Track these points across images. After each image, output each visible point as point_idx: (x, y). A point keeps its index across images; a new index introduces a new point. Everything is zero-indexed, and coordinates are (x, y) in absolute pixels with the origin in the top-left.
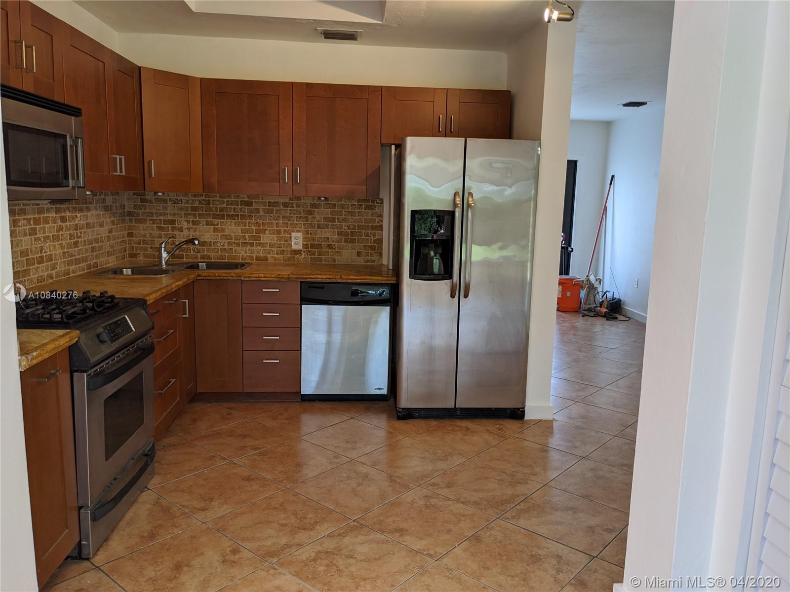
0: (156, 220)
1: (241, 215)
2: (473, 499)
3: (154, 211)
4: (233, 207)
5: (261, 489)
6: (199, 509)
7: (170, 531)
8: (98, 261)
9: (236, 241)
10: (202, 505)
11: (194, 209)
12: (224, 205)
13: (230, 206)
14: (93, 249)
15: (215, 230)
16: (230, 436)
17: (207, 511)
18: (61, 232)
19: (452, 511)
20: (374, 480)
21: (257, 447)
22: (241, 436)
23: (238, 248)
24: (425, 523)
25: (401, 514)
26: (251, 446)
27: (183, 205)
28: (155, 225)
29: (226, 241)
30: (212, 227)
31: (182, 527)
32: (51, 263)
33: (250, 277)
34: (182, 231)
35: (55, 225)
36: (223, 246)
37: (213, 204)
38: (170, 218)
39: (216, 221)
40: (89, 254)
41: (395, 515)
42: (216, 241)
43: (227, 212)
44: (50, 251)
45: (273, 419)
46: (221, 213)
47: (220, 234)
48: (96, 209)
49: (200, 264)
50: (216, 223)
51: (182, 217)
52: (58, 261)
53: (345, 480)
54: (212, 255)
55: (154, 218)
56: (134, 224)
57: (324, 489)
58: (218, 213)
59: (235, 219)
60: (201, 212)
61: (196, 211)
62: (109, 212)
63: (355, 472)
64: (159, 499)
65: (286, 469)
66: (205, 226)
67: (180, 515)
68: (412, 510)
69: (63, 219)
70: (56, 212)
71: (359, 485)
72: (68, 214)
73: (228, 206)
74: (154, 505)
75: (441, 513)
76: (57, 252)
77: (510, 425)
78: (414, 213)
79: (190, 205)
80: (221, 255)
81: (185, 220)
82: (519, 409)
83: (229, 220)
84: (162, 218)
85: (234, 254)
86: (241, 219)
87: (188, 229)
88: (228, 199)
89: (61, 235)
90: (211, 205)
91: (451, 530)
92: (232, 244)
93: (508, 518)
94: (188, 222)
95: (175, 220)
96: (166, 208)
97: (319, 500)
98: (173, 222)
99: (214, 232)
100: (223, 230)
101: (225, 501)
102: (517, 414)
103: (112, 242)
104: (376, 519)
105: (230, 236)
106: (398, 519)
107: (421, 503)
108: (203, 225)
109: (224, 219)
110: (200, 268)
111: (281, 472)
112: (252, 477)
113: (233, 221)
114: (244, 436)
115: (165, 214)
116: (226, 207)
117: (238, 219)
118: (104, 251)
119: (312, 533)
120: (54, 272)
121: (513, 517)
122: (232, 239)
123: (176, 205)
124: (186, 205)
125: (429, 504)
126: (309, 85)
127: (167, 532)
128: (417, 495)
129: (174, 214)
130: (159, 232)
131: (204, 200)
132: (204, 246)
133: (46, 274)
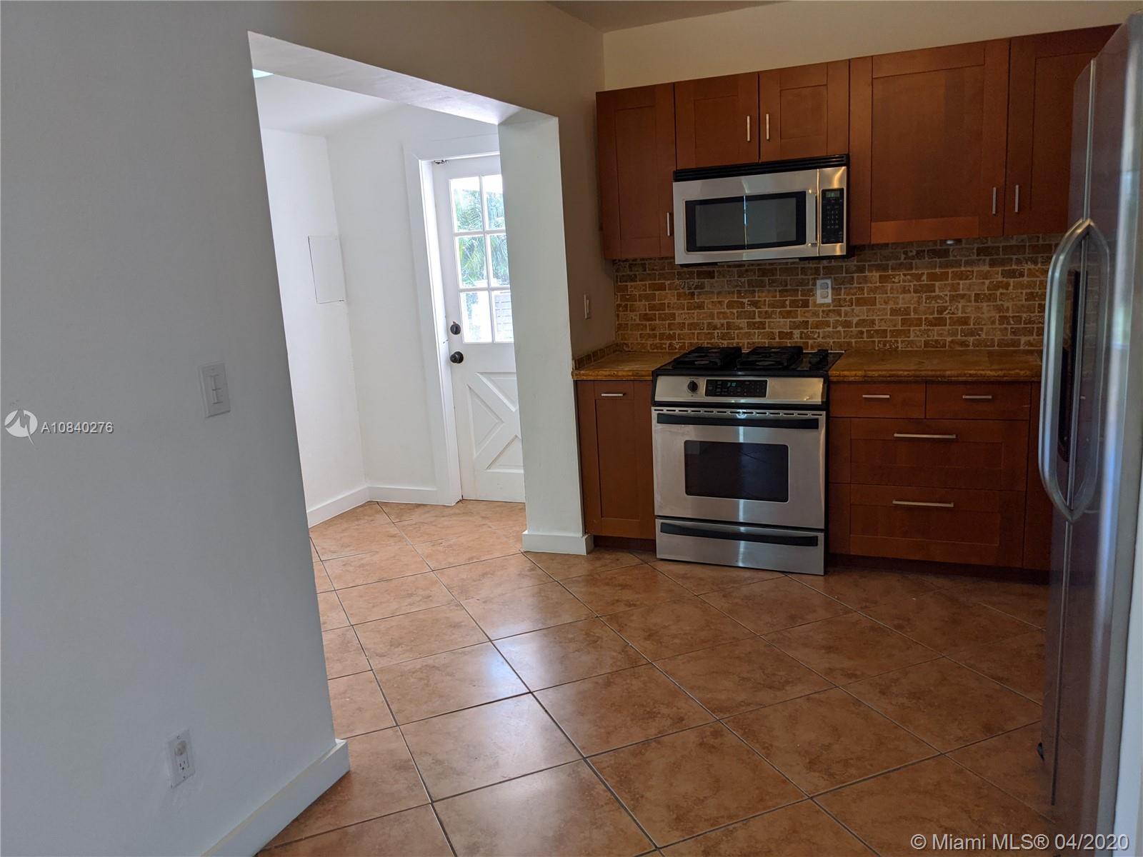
18: (1001, 291)
32: (964, 327)
35: (987, 282)
44: (964, 313)
69: (1011, 274)
70: (993, 265)
133: (949, 339)
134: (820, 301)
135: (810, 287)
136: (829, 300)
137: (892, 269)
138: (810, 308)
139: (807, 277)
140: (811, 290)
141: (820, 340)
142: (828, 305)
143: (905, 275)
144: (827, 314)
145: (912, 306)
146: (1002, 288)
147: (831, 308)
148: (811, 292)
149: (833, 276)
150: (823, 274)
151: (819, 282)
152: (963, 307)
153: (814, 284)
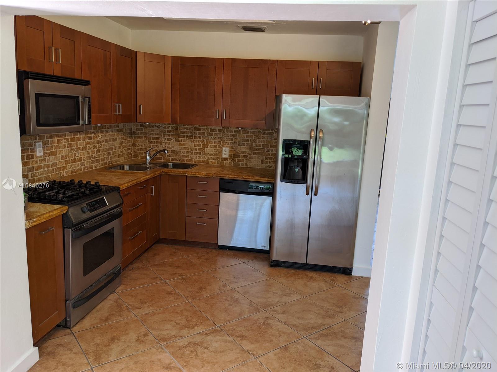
0: (148, 137)
1: (194, 136)
2: (295, 323)
3: (147, 132)
4: (190, 131)
5: (174, 300)
6: (136, 308)
7: (117, 318)
8: (112, 160)
9: (191, 151)
10: (139, 305)
11: (168, 131)
12: (185, 130)
13: (188, 131)
14: (109, 154)
15: (180, 144)
16: (170, 266)
17: (140, 309)
18: (88, 145)
19: (279, 329)
20: (240, 303)
21: (182, 274)
22: (176, 267)
23: (192, 155)
24: (259, 334)
25: (247, 326)
26: (180, 274)
27: (163, 129)
28: (147, 140)
29: (186, 151)
30: (178, 142)
31: (124, 317)
32: (81, 162)
33: (191, 174)
34: (162, 144)
35: (85, 141)
36: (184, 153)
37: (179, 129)
38: (155, 136)
39: (180, 139)
40: (106, 157)
41: (243, 326)
42: (180, 150)
43: (187, 134)
44: (80, 156)
45: (198, 258)
46: (183, 135)
47: (182, 147)
48: (112, 131)
49: (169, 164)
50: (180, 140)
51: (162, 136)
52: (85, 161)
53: (223, 301)
54: (178, 158)
55: (147, 136)
56: (136, 139)
57: (209, 305)
58: (182, 134)
59: (191, 138)
60: (172, 133)
61: (170, 133)
62: (121, 132)
63: (231, 297)
64: (118, 299)
65: (193, 290)
66: (174, 142)
67: (126, 310)
68: (255, 325)
69: (90, 138)
70: (85, 134)
71: (230, 305)
72: (93, 135)
73: (187, 131)
74: (114, 302)
75: (271, 329)
76: (85, 156)
77: (341, 278)
78: (285, 142)
79: (166, 129)
80: (183, 159)
81: (164, 138)
82: (348, 268)
83: (188, 139)
84: (151, 136)
85: (190, 159)
86: (194, 139)
87: (165, 143)
88: (187, 126)
89: (88, 146)
90: (178, 130)
91: (273, 341)
92: (188, 153)
93: (311, 339)
94: (165, 139)
95: (158, 138)
96: (153, 131)
97: (204, 312)
98: (157, 139)
99: (179, 145)
100: (184, 144)
101: (152, 305)
102: (347, 271)
103: (122, 149)
104: (231, 328)
105: (188, 148)
106: (244, 329)
107: (262, 321)
108: (174, 141)
109: (185, 138)
110: (169, 167)
111: (189, 291)
112: (173, 292)
113: (190, 139)
114: (178, 267)
115: (153, 134)
116: (186, 131)
117: (193, 139)
118: (116, 154)
119: (191, 331)
120: (82, 167)
121: (315, 338)
122: (189, 150)
123: (159, 129)
124: (165, 129)
125: (266, 322)
126: (234, 60)
127: (115, 319)
128: (262, 316)
129: (158, 134)
130: (149, 144)
131: (175, 127)
132: (173, 153)
133: (77, 168)
134: (38, 155)
136: (42, 154)
137: (61, 136)
138: (34, 159)
139: (32, 141)
140: (34, 149)
141: (39, 176)
142: (41, 157)
143: (64, 139)
144: (41, 162)
145: (67, 154)
149: (41, 140)
150: (38, 140)
152: (80, 153)
153: (35, 145)
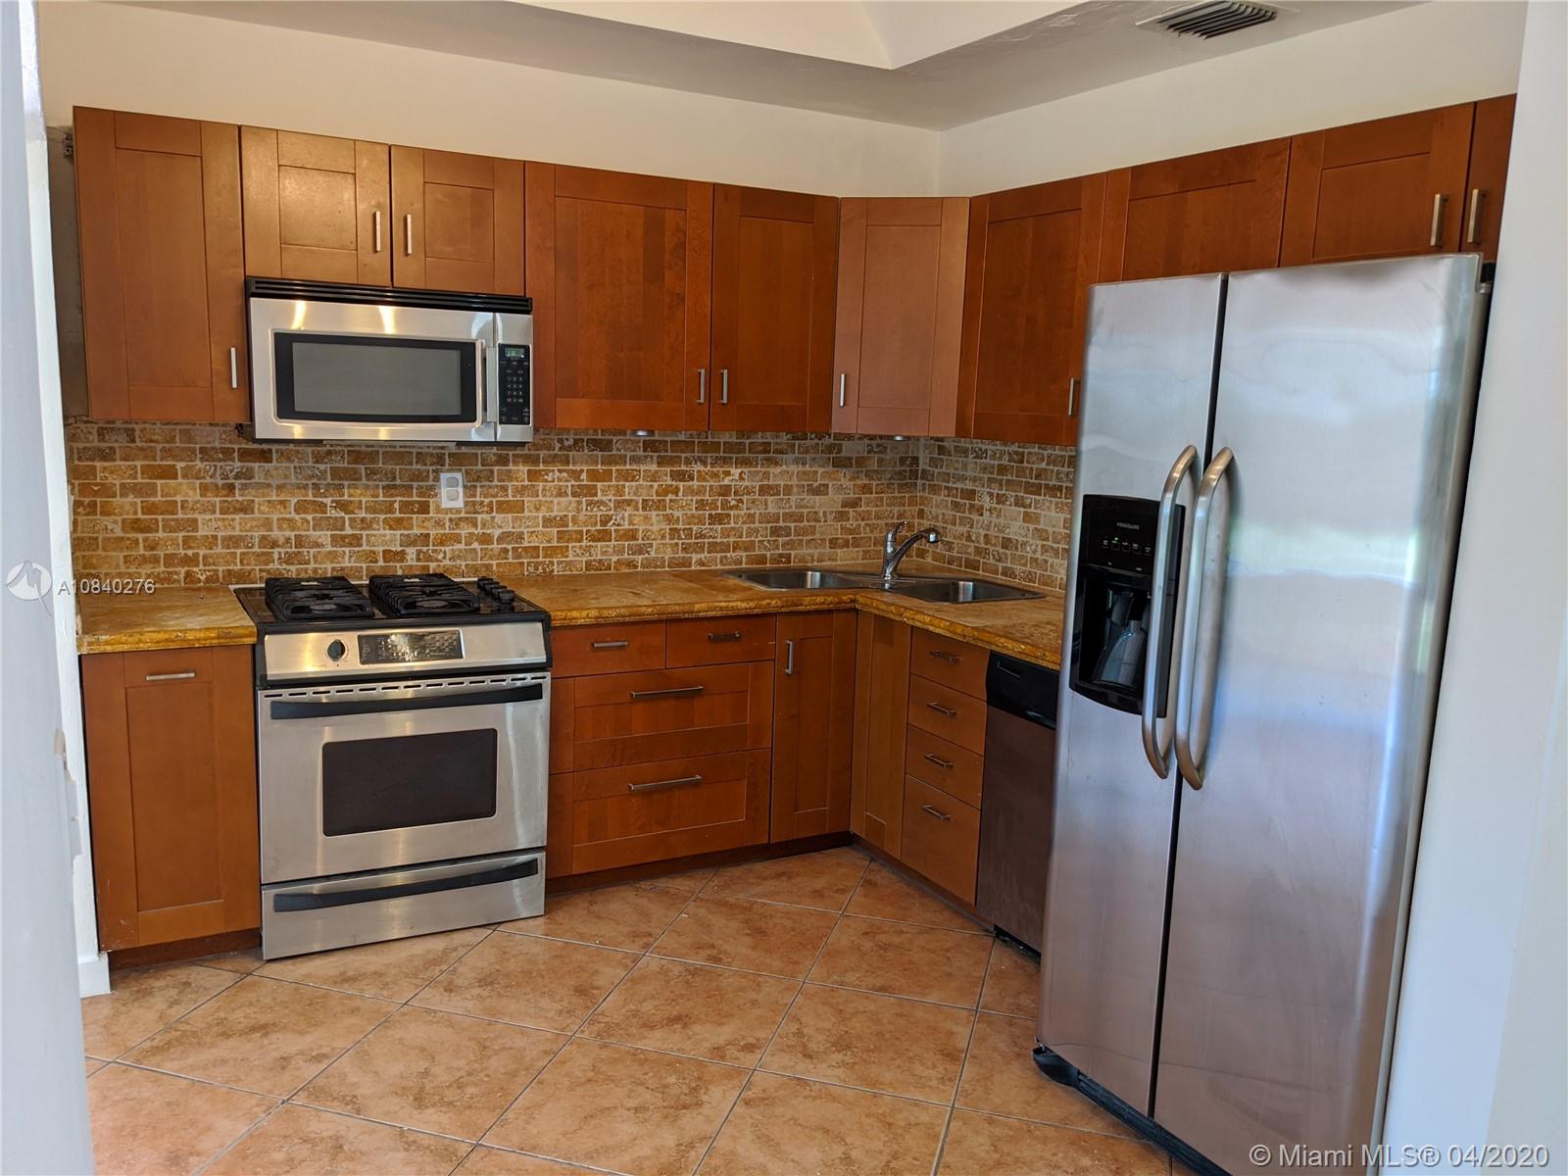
0: (952, 488)
1: (1066, 487)
3: (952, 471)
4: (1056, 469)
5: (551, 1013)
6: (449, 985)
7: (367, 988)
8: (793, 553)
9: (1055, 546)
10: (466, 983)
11: (1002, 469)
12: (1043, 465)
13: (1051, 467)
14: (775, 532)
15: (1027, 518)
16: (747, 922)
17: (450, 994)
18: (670, 496)
21: (725, 957)
22: (757, 929)
23: (1056, 561)
26: (723, 952)
27: (988, 461)
28: (950, 499)
29: (1040, 543)
30: (1022, 510)
32: (631, 543)
34: (982, 515)
35: (656, 485)
36: (1035, 552)
37: (1028, 462)
38: (969, 486)
39: (1030, 498)
40: (760, 538)
42: (1025, 539)
43: (1046, 480)
44: (631, 523)
46: (1037, 481)
47: (1032, 527)
48: (796, 461)
50: (1028, 501)
51: (983, 486)
52: (654, 543)
54: (1018, 568)
55: (950, 485)
56: (927, 495)
57: (590, 1074)
58: (1033, 481)
59: (1055, 497)
60: (1010, 477)
61: (1003, 475)
62: (854, 468)
64: (467, 946)
65: (651, 1011)
66: (1013, 508)
67: (422, 979)
69: (680, 476)
70: (659, 464)
72: (698, 467)
73: (1048, 467)
76: (655, 528)
78: (1088, 503)
79: (996, 463)
80: (1030, 572)
81: (988, 493)
83: (1047, 497)
84: (959, 485)
85: (1048, 573)
86: (1066, 498)
87: (990, 510)
88: (1049, 451)
90: (1025, 464)
92: (1047, 551)
94: (991, 495)
95: (975, 491)
96: (965, 467)
98: (970, 494)
99: (1024, 521)
100: (1036, 519)
103: (852, 523)
105: (1046, 531)
108: (1011, 505)
109: (1040, 495)
113: (1053, 499)
115: (963, 478)
116: (1046, 470)
117: (1060, 498)
126: (1138, 172)
127: (363, 986)
133: (615, 559)
134: (446, 504)
135: (431, 483)
136: (459, 504)
137: (543, 463)
138: (431, 515)
139: (425, 468)
140: (432, 488)
141: (447, 562)
142: (458, 511)
143: (560, 471)
144: (457, 524)
145: (570, 515)
146: (672, 493)
147: (463, 515)
148: (431, 491)
149: (463, 468)
150: (449, 465)
151: (444, 476)
152: (630, 515)
153: (437, 479)
